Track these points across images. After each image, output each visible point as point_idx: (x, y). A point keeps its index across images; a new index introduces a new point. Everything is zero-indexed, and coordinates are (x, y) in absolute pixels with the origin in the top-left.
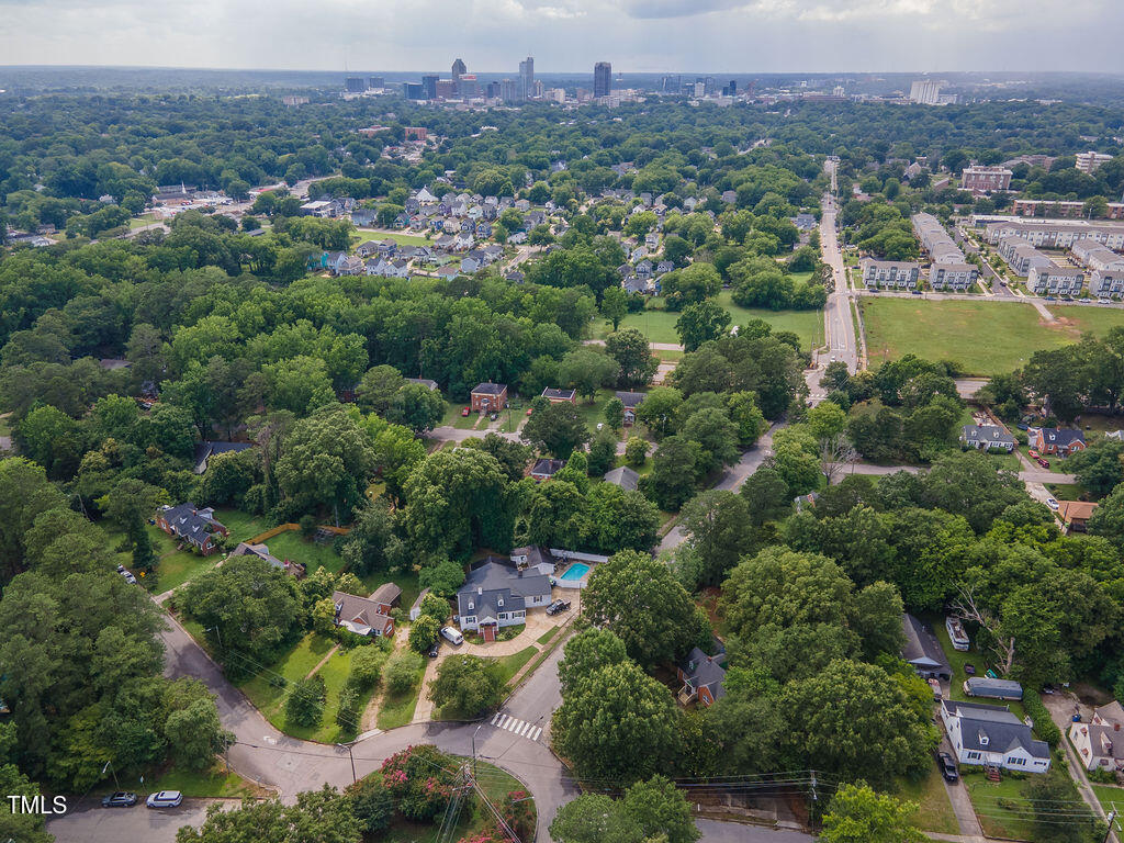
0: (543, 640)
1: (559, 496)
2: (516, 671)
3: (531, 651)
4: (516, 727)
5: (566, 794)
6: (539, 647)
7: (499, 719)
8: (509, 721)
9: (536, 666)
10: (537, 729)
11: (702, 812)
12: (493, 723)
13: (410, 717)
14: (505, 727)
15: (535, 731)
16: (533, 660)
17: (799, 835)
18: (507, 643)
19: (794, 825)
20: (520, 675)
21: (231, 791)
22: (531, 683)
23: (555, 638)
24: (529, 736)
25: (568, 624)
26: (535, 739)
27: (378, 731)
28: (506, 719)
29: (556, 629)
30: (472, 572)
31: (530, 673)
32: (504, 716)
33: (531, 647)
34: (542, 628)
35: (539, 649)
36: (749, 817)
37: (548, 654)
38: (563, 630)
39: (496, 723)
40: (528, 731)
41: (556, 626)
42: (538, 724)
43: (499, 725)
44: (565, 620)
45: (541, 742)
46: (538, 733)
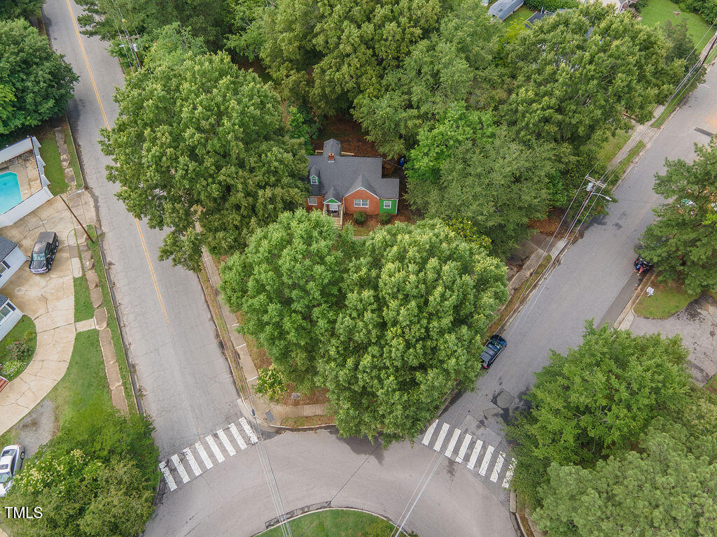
0: (83, 310)
2: (104, 385)
3: (86, 343)
4: (211, 455)
5: (380, 458)
7: (173, 471)
8: (190, 457)
9: (123, 352)
10: (239, 426)
12: (172, 486)
14: (197, 472)
15: (241, 431)
16: (107, 351)
17: (574, 249)
18: (33, 366)
19: (561, 244)
20: (116, 385)
22: (146, 377)
23: (96, 297)
24: (243, 446)
25: (88, 264)
26: (254, 439)
28: (183, 460)
29: (80, 283)
31: (129, 370)
32: (175, 459)
33: (79, 336)
34: (58, 299)
35: (93, 328)
36: (531, 275)
37: (115, 322)
38: (92, 276)
39: (178, 480)
40: (233, 441)
41: (75, 280)
42: (232, 417)
43: (186, 479)
44: (76, 261)
45: (265, 435)
46: (247, 428)
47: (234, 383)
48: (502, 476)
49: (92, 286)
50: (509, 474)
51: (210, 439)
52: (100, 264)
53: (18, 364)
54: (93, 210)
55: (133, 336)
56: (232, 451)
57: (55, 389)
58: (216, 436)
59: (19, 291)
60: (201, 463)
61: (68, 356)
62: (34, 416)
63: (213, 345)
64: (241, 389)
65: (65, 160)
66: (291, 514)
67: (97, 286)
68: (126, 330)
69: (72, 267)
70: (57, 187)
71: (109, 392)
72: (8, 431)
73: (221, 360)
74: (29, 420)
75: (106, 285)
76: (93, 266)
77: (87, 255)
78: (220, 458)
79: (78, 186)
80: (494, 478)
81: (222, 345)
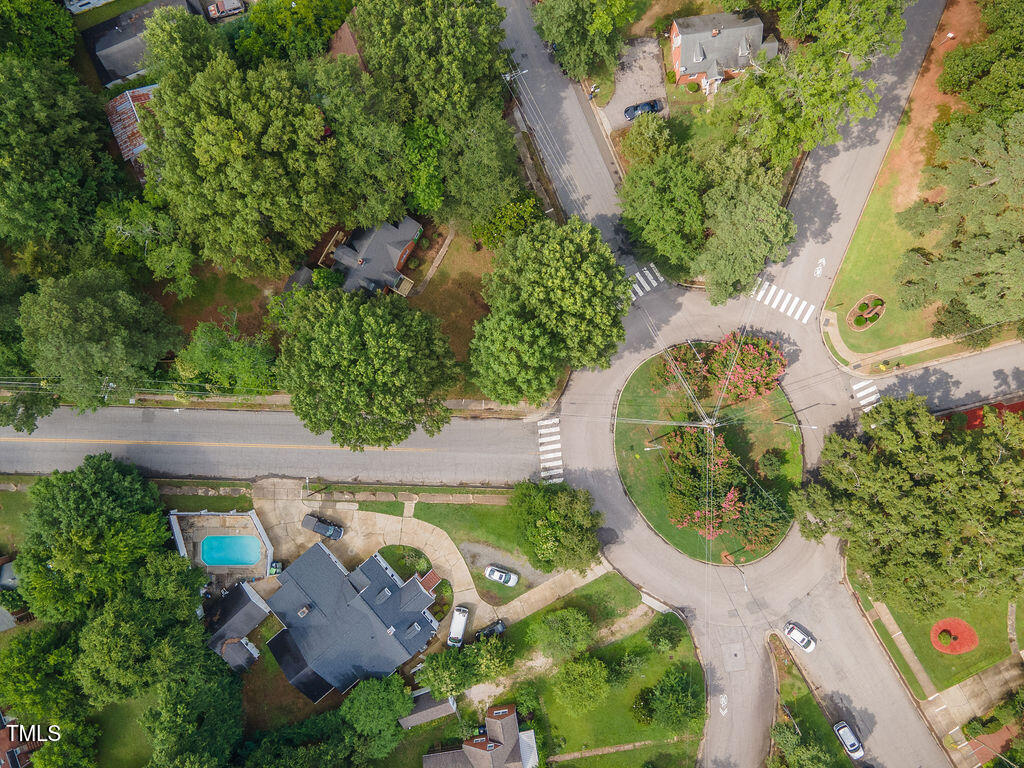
0: (395, 509)
1: (136, 640)
2: (467, 507)
3: (425, 512)
4: (554, 451)
6: (409, 507)
7: (551, 477)
8: (548, 465)
9: (444, 488)
10: (542, 427)
11: (553, 206)
12: (561, 480)
13: (606, 578)
14: (560, 463)
15: (547, 427)
16: (439, 499)
17: (526, 109)
18: (428, 552)
19: (518, 115)
20: (471, 499)
21: (798, 684)
22: (474, 478)
23: (382, 497)
24: (558, 429)
25: (347, 497)
26: (556, 420)
27: (645, 598)
28: (546, 469)
29: (364, 506)
30: (336, 684)
31: (463, 487)
32: (543, 474)
33: (416, 516)
34: (374, 525)
35: (414, 505)
36: (532, 159)
37: (415, 488)
38: (360, 496)
39: (559, 476)
40: (551, 434)
41: (360, 509)
42: (534, 430)
43: (561, 471)
44: (339, 506)
45: (557, 412)
46: (546, 422)
47: (509, 419)
48: (656, 279)
49: (373, 498)
50: (658, 274)
51: (542, 449)
52: (354, 487)
53: (422, 561)
54: (285, 480)
55: (434, 478)
56: (558, 437)
57: (453, 540)
58: (541, 444)
59: (351, 552)
60: (555, 459)
61: (430, 526)
62: (468, 556)
63: (471, 423)
64: (517, 417)
65: (207, 491)
66: (613, 415)
67: (374, 495)
68: (427, 482)
69: (345, 509)
70: (244, 506)
71: (474, 504)
72: (471, 574)
73: (487, 422)
74: (469, 560)
75: (376, 487)
76: (352, 493)
77: (336, 495)
78: (558, 446)
79: (248, 487)
80: (655, 284)
81: (475, 418)
